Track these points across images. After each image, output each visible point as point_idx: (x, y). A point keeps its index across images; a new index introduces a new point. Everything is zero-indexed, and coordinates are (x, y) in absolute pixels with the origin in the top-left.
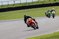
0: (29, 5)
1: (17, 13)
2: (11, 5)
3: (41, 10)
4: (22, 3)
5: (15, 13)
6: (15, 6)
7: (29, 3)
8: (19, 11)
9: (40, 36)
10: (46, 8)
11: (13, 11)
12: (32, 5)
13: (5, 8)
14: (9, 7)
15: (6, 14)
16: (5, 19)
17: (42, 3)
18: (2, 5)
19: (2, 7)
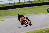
0: (32, 3)
1: (21, 10)
2: (17, 3)
3: (41, 7)
4: (25, 2)
5: (20, 10)
6: (20, 4)
7: (32, 1)
8: (23, 8)
9: (40, 30)
10: (46, 6)
11: (18, 9)
12: (34, 3)
13: (11, 6)
14: (15, 5)
17: (42, 2)
18: (9, 4)
19: (9, 5)
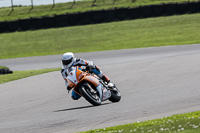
5: (139, 27)
6: (137, 4)
15: (108, 29)
16: (104, 48)
19: (93, 6)
